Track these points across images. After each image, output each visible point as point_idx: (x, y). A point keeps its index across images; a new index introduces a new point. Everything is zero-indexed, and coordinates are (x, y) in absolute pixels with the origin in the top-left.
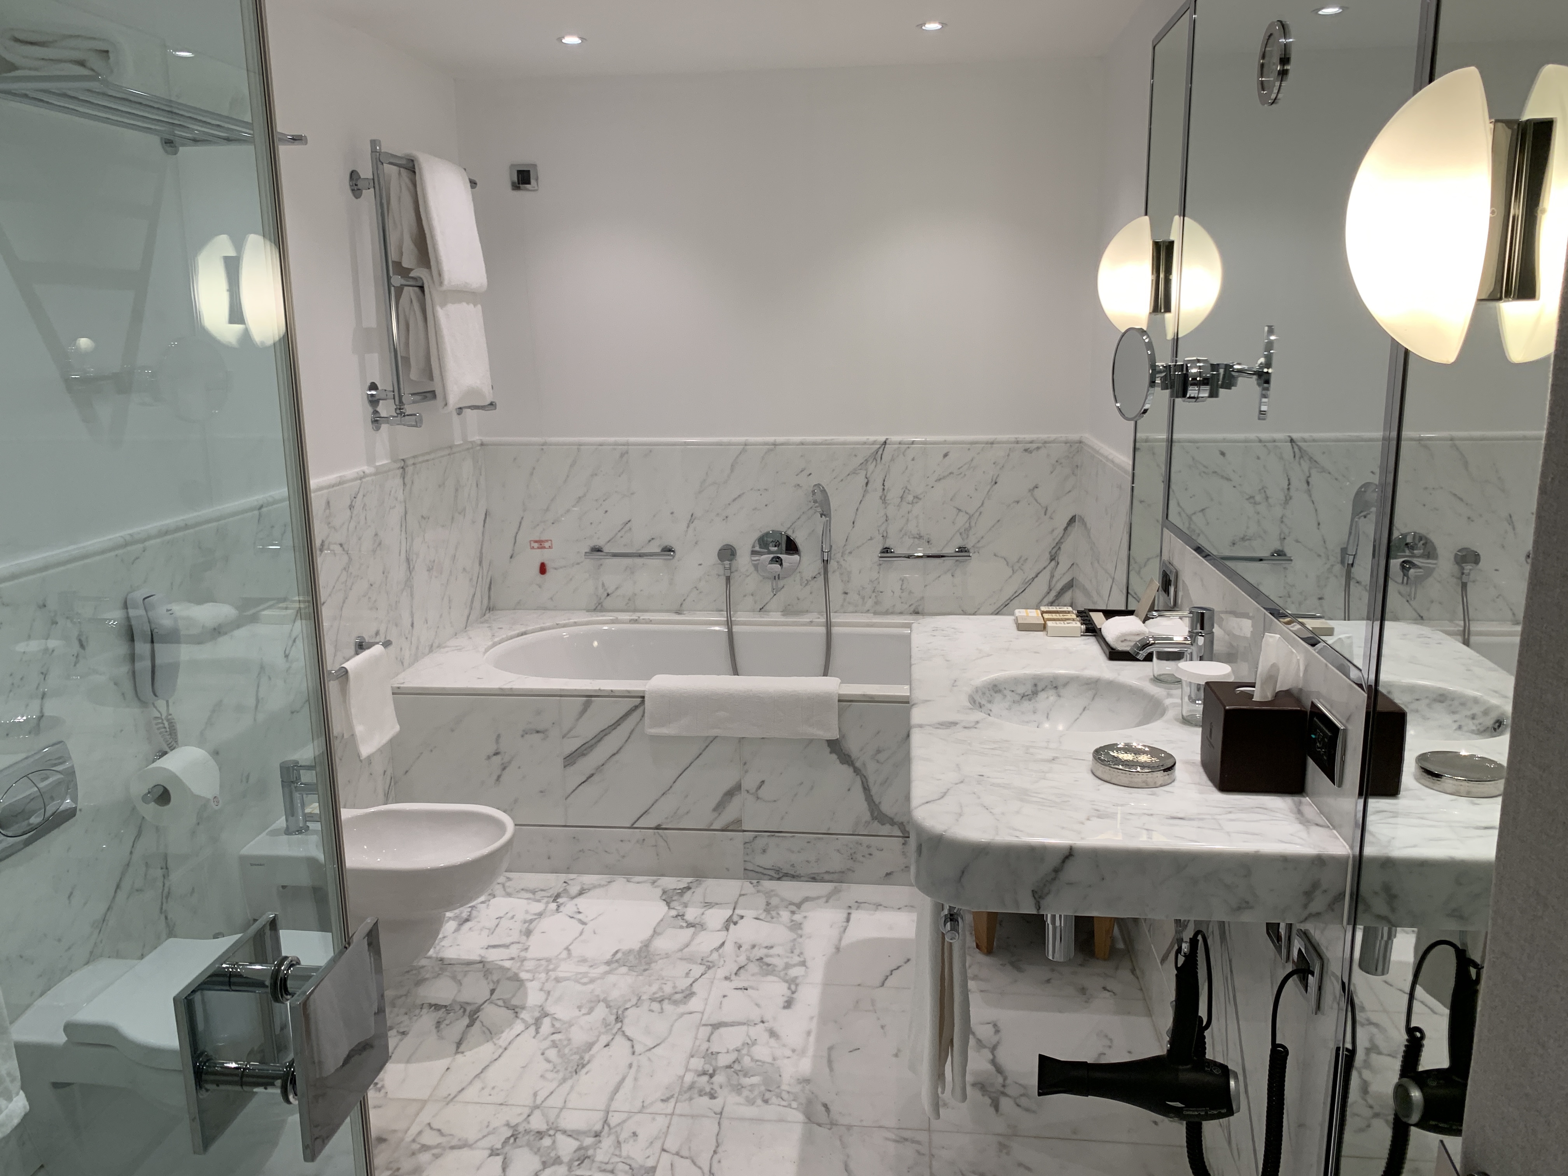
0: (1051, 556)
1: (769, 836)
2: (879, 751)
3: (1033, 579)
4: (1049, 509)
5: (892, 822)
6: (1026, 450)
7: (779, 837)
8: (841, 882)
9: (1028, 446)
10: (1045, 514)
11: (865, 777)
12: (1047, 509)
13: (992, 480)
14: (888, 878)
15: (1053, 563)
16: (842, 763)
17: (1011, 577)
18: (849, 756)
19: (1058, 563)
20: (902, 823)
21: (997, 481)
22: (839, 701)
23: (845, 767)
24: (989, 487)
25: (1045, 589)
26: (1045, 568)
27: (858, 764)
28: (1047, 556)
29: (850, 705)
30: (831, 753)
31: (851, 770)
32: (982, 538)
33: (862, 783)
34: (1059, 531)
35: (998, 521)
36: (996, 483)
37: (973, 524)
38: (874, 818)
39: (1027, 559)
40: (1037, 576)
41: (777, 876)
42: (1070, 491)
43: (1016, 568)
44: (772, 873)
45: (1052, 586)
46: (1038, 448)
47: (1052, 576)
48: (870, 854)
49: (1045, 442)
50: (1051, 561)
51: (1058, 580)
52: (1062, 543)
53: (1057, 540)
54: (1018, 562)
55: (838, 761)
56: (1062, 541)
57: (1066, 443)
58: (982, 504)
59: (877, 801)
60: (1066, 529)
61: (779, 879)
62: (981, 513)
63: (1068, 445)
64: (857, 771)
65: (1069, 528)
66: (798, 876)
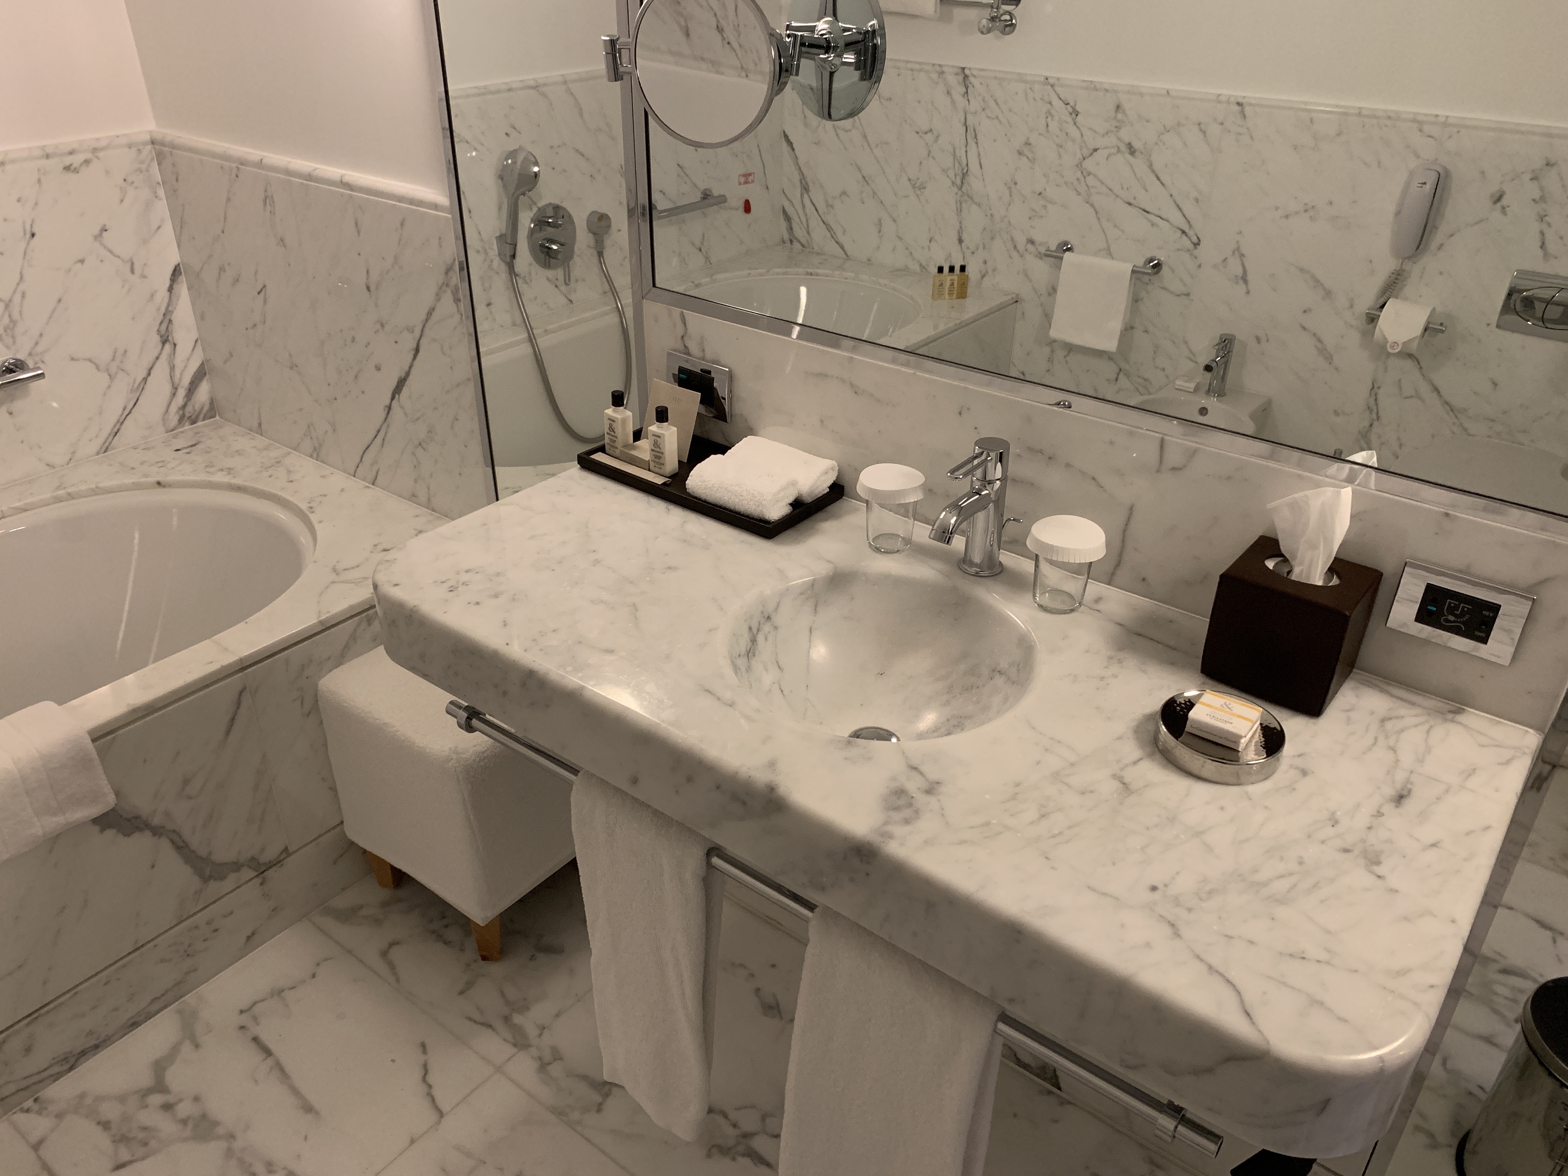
0: (161, 337)
1: (28, 1024)
2: (186, 782)
3: (145, 380)
4: (136, 263)
5: (236, 866)
6: (67, 168)
7: (48, 1012)
8: (181, 997)
9: (68, 160)
10: (133, 272)
11: (174, 831)
12: (132, 264)
13: (25, 231)
14: (252, 940)
15: (168, 347)
16: (127, 834)
17: (109, 387)
18: (137, 817)
19: (175, 345)
20: (253, 859)
21: (35, 230)
22: (94, 741)
23: (137, 836)
24: (23, 245)
25: (167, 389)
26: (157, 358)
27: (156, 821)
28: (156, 339)
29: (114, 738)
30: (102, 830)
31: (148, 833)
32: (41, 335)
33: (173, 842)
34: (162, 294)
35: (60, 301)
36: (33, 235)
37: (16, 316)
38: (206, 879)
39: (125, 351)
40: (149, 374)
41: (68, 1066)
42: (159, 227)
43: (113, 369)
44: (55, 1070)
45: (176, 380)
46: (87, 162)
47: (172, 368)
48: (216, 930)
49: (95, 150)
50: (164, 343)
51: (183, 370)
52: (172, 312)
53: (163, 310)
54: (113, 360)
55: (120, 836)
56: (170, 309)
57: (130, 146)
58: (21, 277)
59: (203, 853)
60: (170, 289)
61: (71, 1068)
62: (23, 295)
63: (134, 149)
64: (157, 831)
65: (175, 286)
66: (105, 1041)
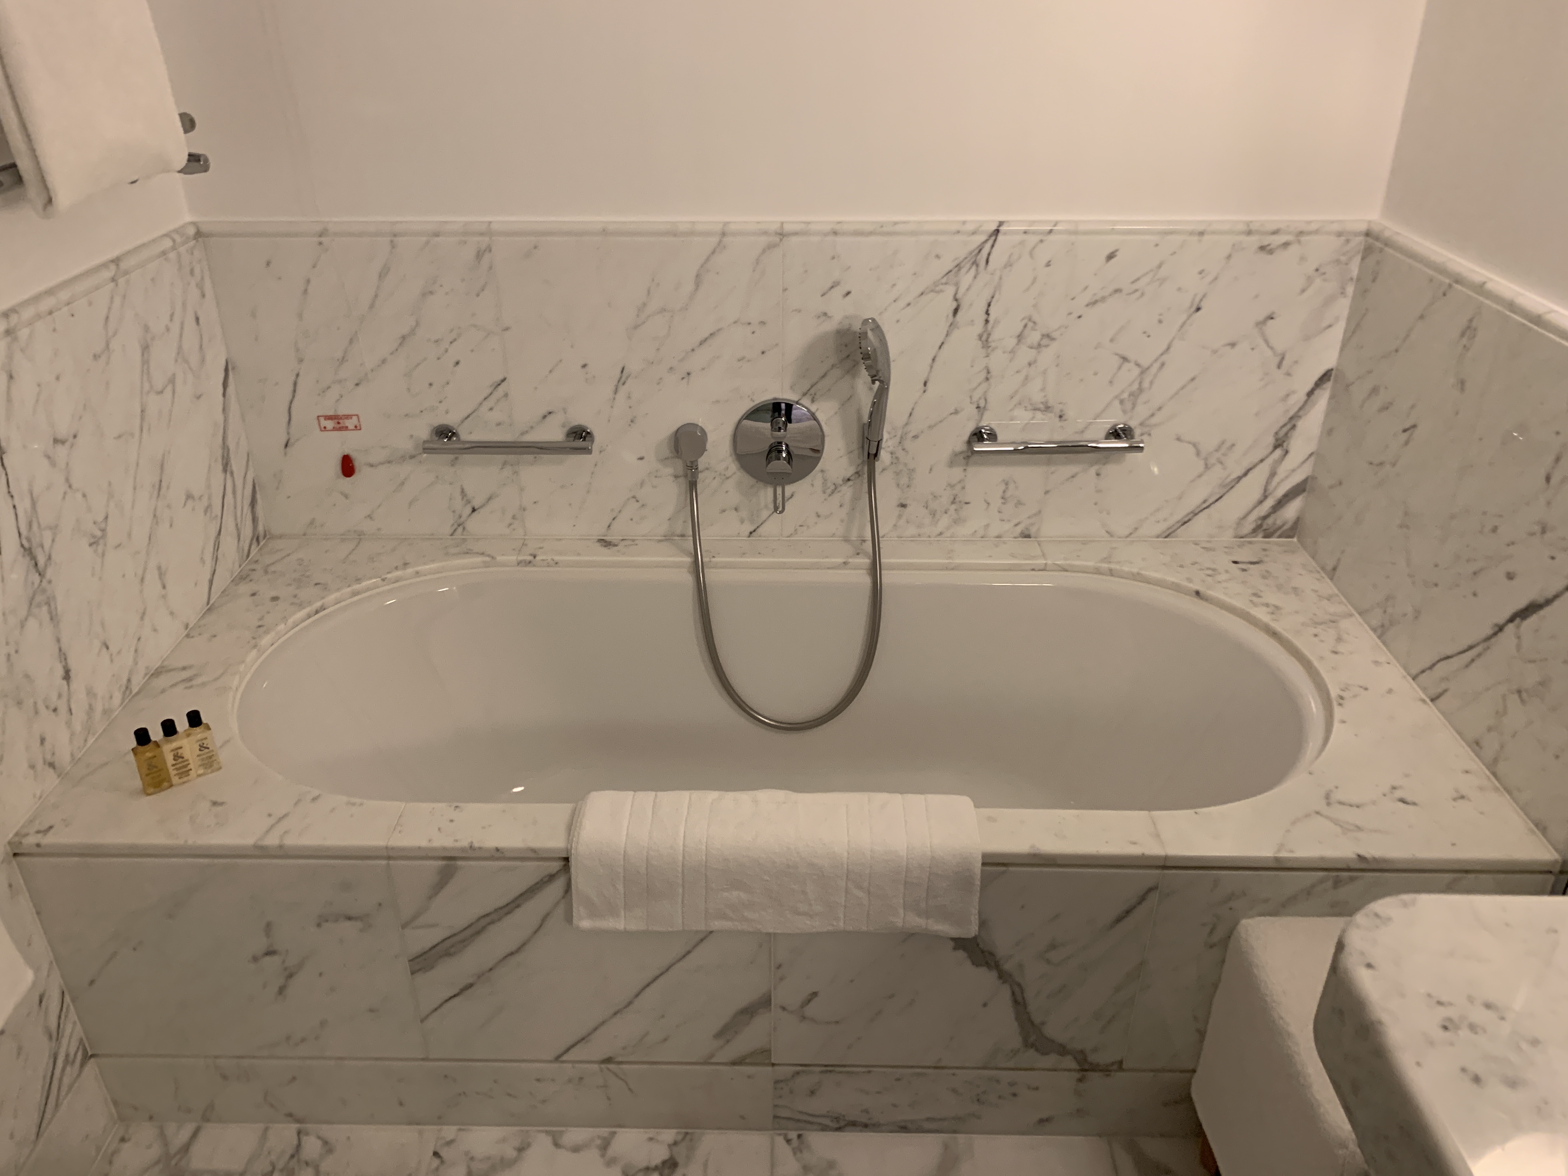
0: (1277, 440)
1: (822, 1072)
2: (1053, 946)
3: (1239, 479)
4: (1287, 357)
5: (1063, 1050)
6: (1262, 248)
7: (841, 1072)
8: (955, 1132)
9: (1267, 240)
10: (1279, 366)
11: (1019, 985)
12: (1283, 359)
13: (1192, 303)
14: (1043, 1124)
15: (1279, 452)
16: (976, 964)
17: (1200, 476)
18: (992, 954)
19: (1287, 452)
20: (1082, 1052)
21: (1203, 304)
22: (984, 864)
23: (983, 970)
24: (1184, 317)
25: (1257, 495)
26: (1262, 461)
27: (1007, 966)
28: (1270, 440)
29: (1004, 872)
30: (955, 949)
31: (994, 974)
32: (1160, 409)
33: (1013, 993)
34: (1300, 396)
35: (1193, 379)
36: (1198, 309)
37: (1146, 384)
38: (1028, 1044)
39: (1233, 445)
40: (1246, 474)
41: (835, 1125)
42: (1330, 326)
43: (1212, 460)
44: (827, 1122)
45: (1271, 488)
46: (1286, 245)
47: (1273, 474)
48: (1015, 1095)
49: (1301, 233)
50: (1276, 447)
51: (1282, 480)
52: (1300, 417)
53: (1291, 413)
54: (1217, 450)
55: (968, 963)
56: (1301, 413)
57: (1339, 234)
58: (1168, 348)
59: (1037, 1019)
60: (1310, 394)
61: (839, 1129)
62: (1163, 364)
63: (1343, 238)
64: (1004, 976)
65: (1316, 392)
66: (874, 1125)
